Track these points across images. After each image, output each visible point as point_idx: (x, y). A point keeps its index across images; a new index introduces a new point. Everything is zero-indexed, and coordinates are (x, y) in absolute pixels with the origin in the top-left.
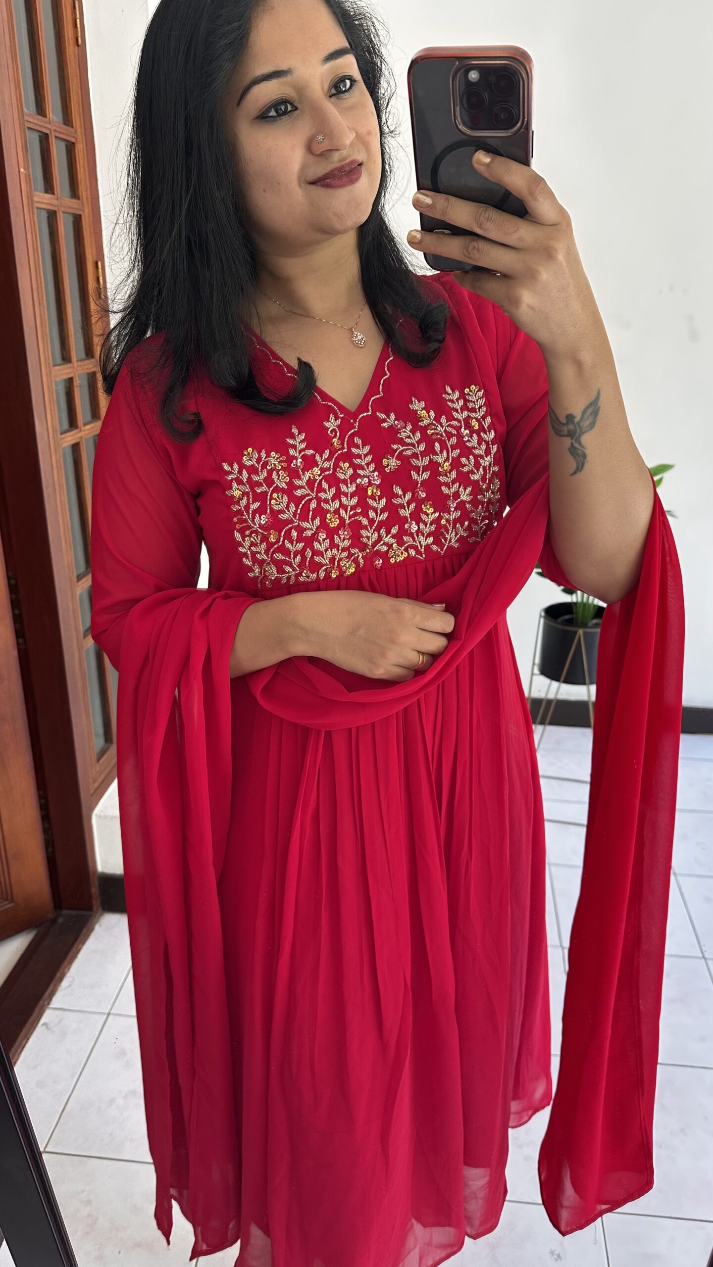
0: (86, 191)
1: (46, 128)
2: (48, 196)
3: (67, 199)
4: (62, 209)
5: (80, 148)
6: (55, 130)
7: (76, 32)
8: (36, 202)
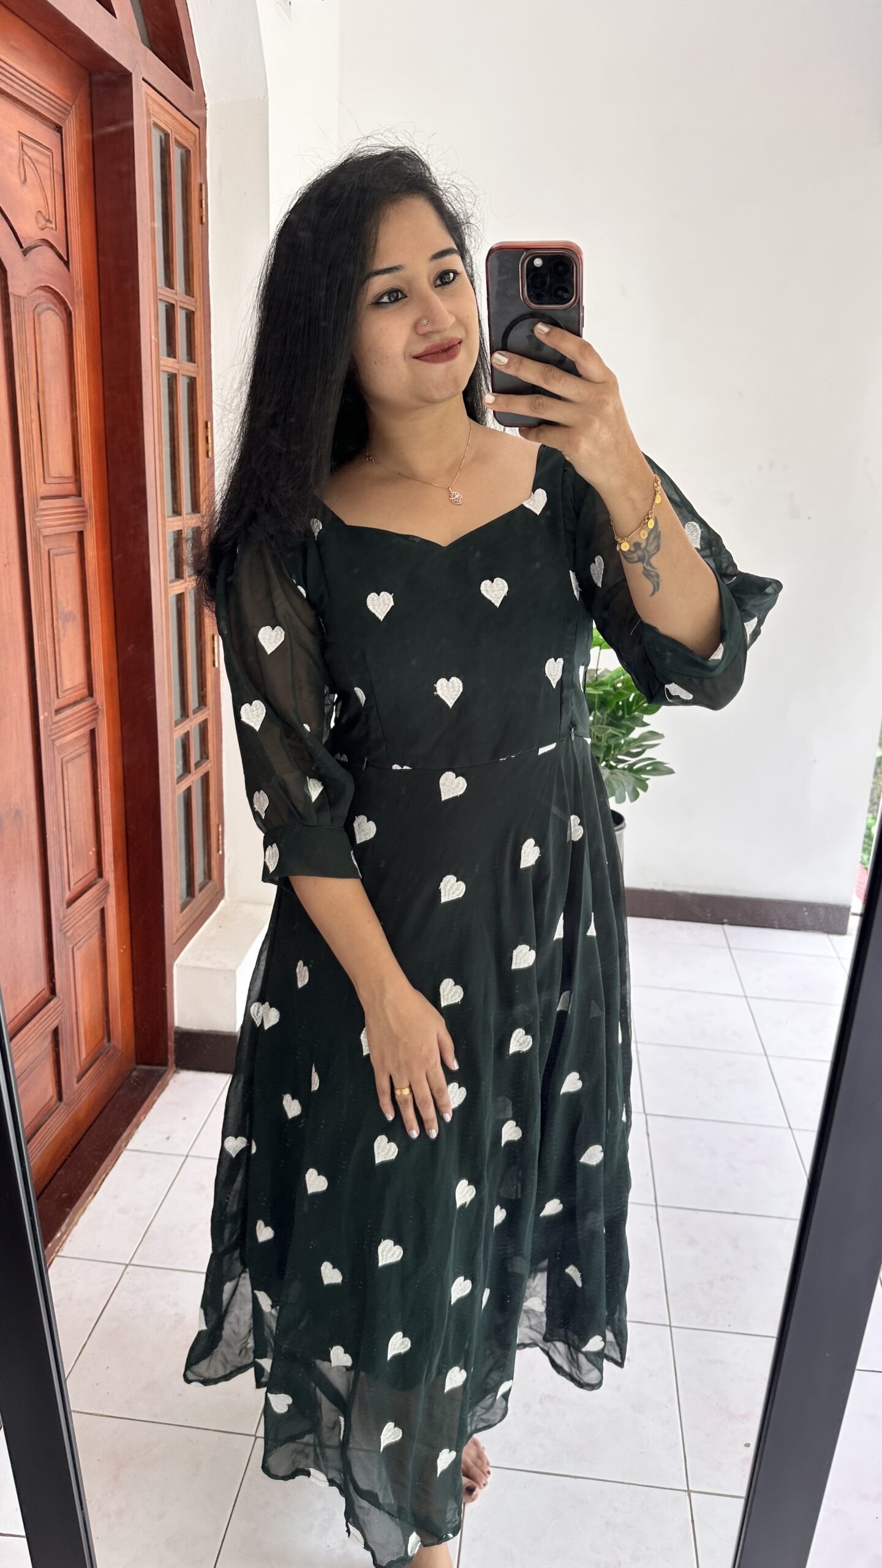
0: (201, 355)
1: (174, 299)
2: (171, 360)
3: (184, 362)
4: (180, 371)
5: (198, 316)
6: (180, 301)
7: (201, 212)
8: (162, 366)
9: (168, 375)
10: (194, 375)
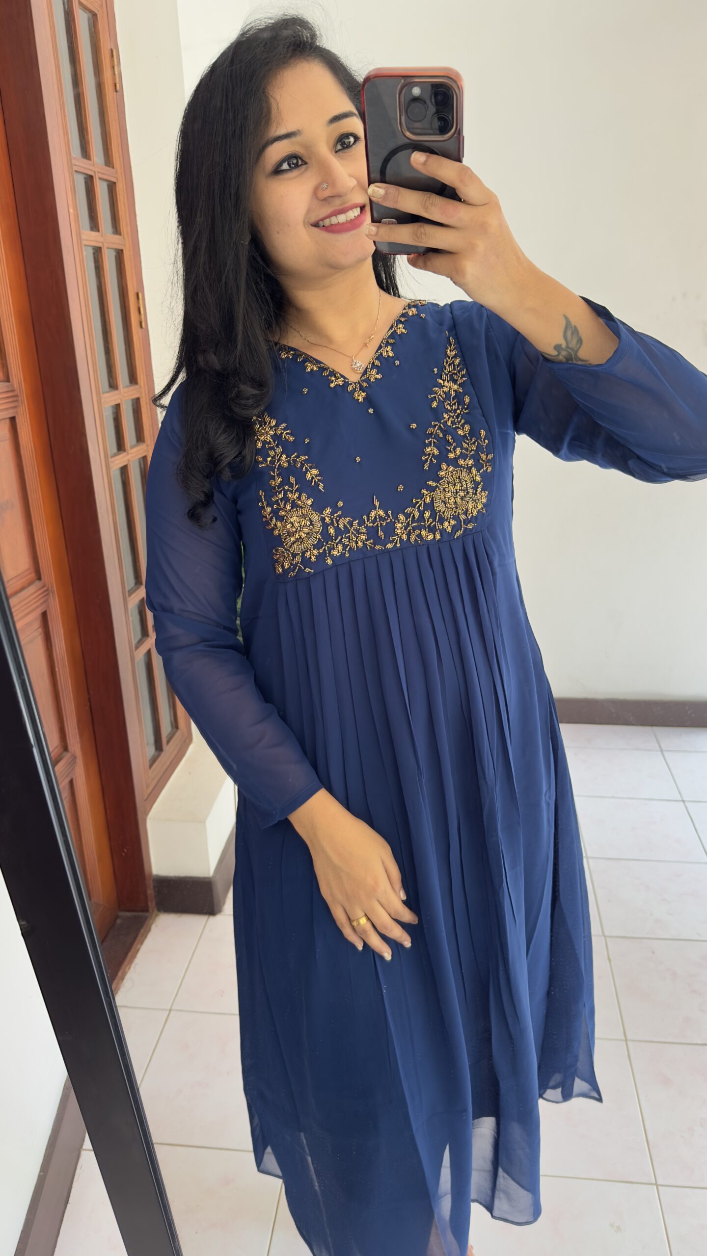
0: (127, 225)
1: (90, 170)
2: (94, 233)
3: (110, 236)
4: (106, 245)
5: (120, 188)
6: (98, 172)
7: (114, 79)
8: (84, 240)
9: (93, 249)
10: (120, 247)
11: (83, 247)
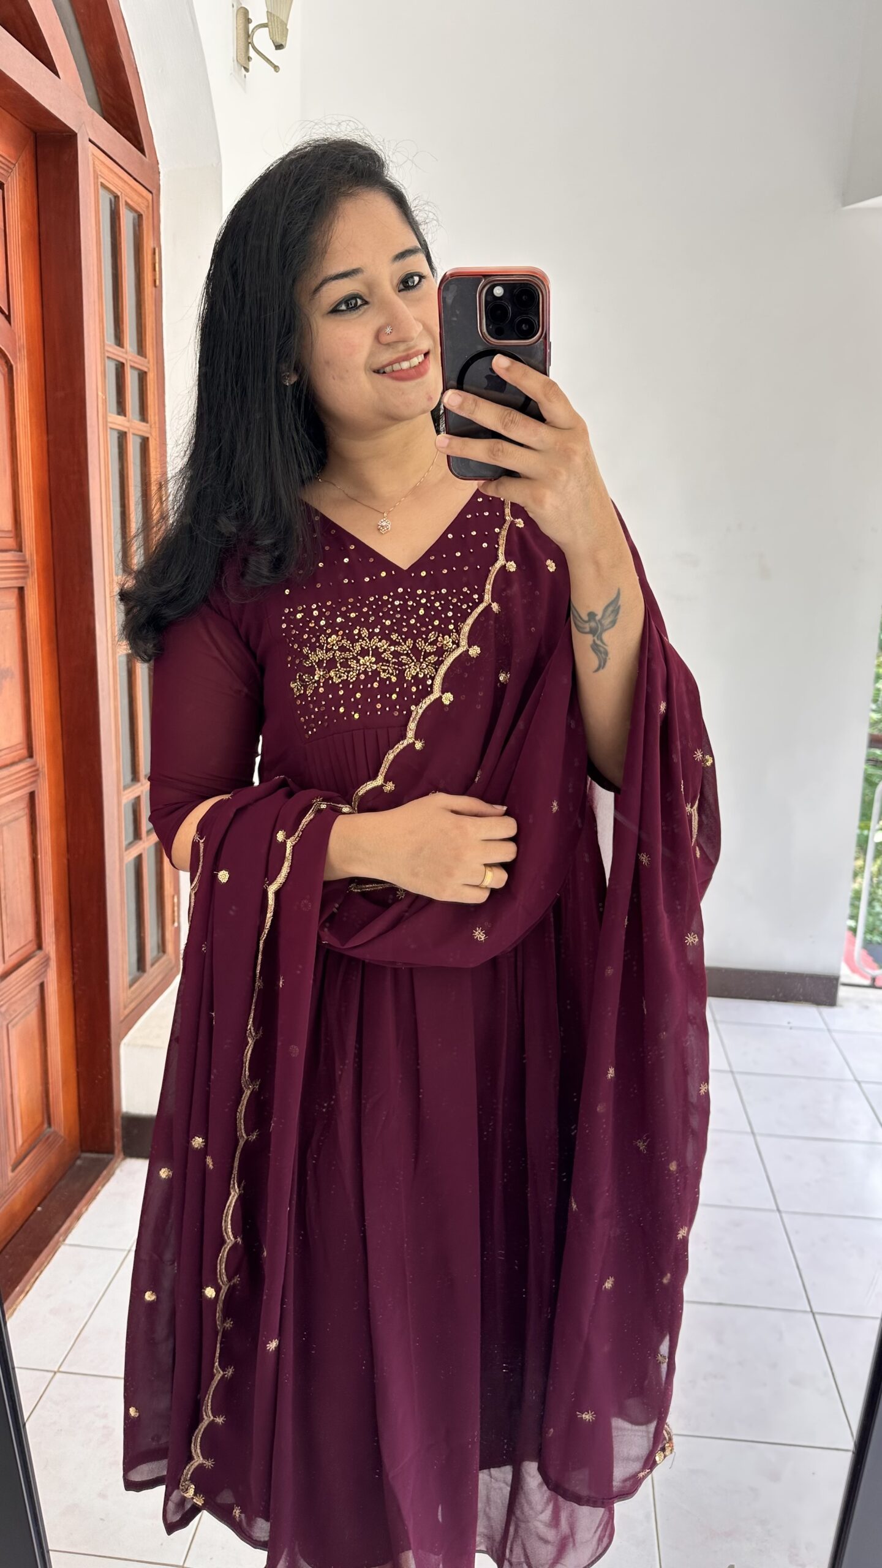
0: (155, 415)
1: (124, 358)
2: (121, 418)
3: (134, 420)
4: (131, 430)
5: (152, 377)
6: (131, 361)
8: (111, 423)
9: (119, 433)
10: (146, 435)
11: (109, 430)
